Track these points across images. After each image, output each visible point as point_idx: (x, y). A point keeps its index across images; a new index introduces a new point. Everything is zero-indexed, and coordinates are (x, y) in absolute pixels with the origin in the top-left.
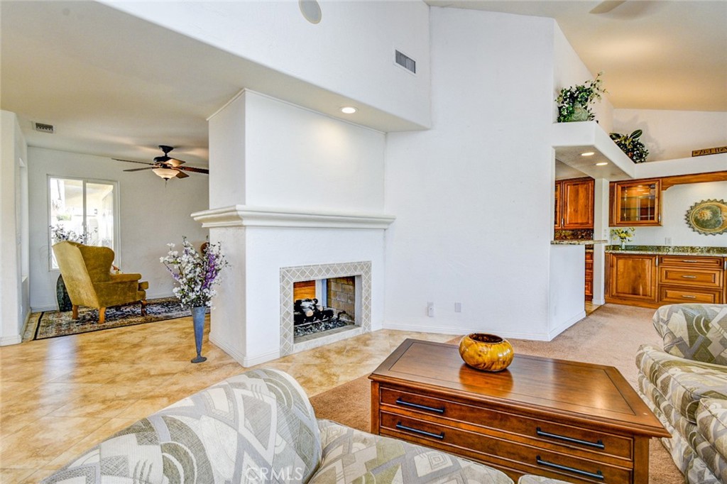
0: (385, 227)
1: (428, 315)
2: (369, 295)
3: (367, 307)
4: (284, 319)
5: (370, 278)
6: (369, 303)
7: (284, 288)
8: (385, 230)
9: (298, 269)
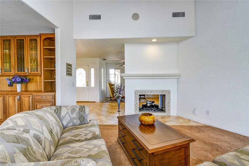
0: (178, 77)
1: (194, 113)
2: (170, 102)
3: (168, 106)
4: (136, 105)
5: (170, 96)
6: (170, 105)
7: (136, 96)
8: (177, 78)
9: (140, 91)
